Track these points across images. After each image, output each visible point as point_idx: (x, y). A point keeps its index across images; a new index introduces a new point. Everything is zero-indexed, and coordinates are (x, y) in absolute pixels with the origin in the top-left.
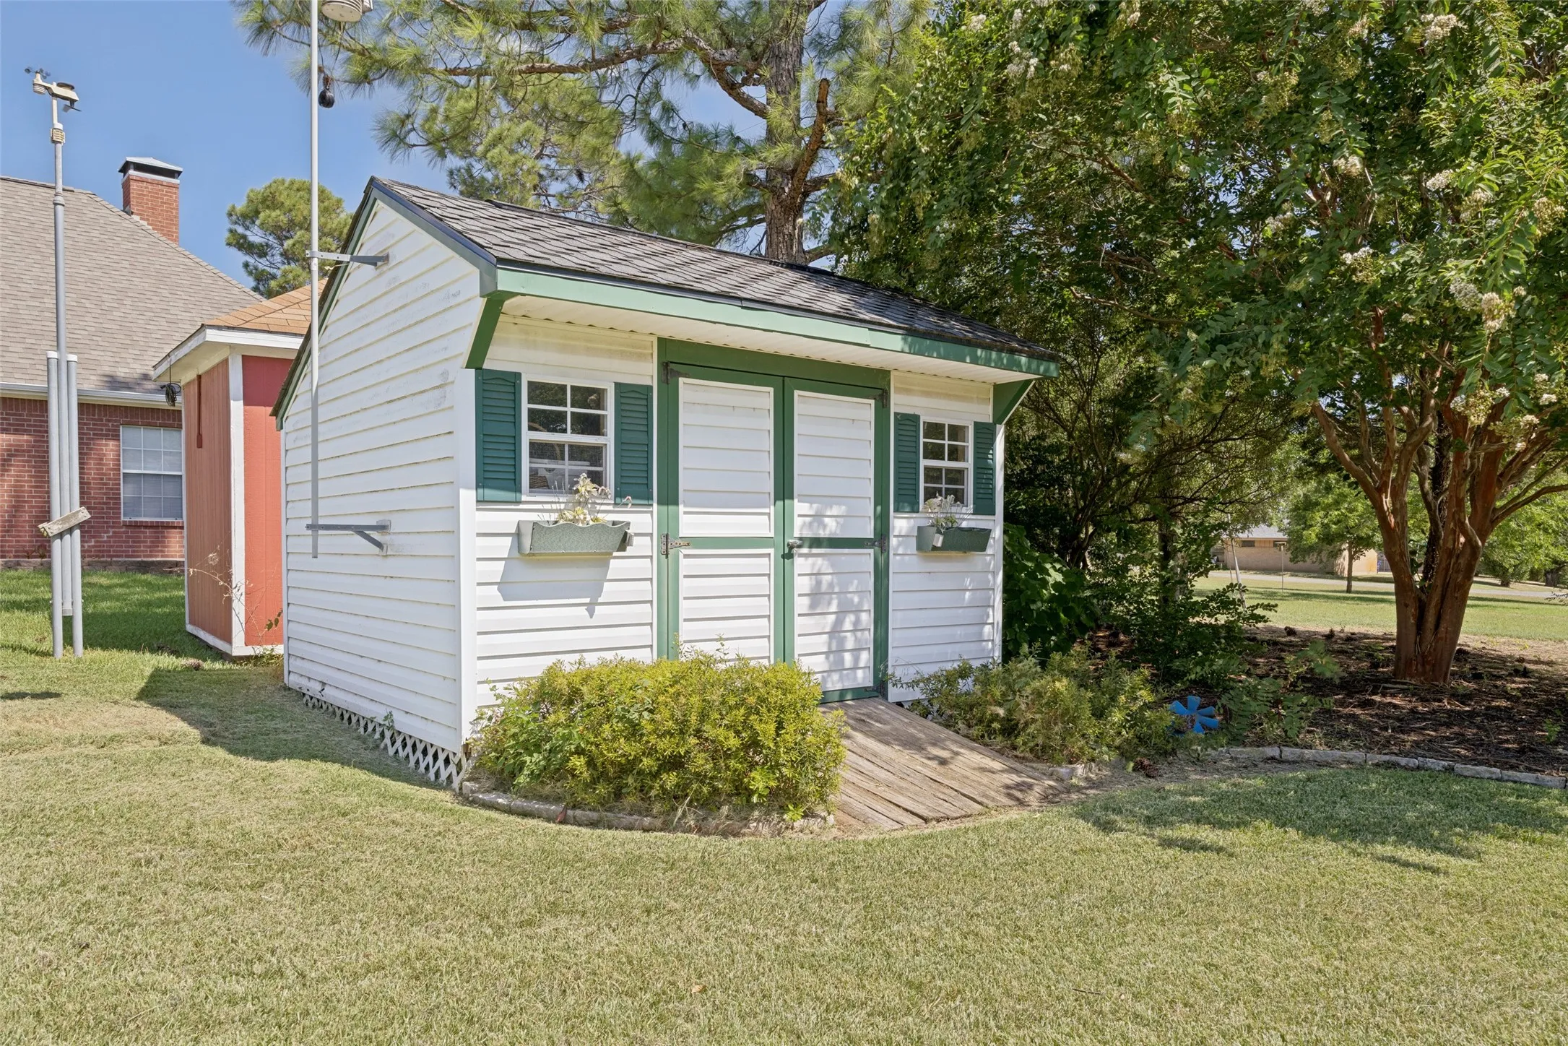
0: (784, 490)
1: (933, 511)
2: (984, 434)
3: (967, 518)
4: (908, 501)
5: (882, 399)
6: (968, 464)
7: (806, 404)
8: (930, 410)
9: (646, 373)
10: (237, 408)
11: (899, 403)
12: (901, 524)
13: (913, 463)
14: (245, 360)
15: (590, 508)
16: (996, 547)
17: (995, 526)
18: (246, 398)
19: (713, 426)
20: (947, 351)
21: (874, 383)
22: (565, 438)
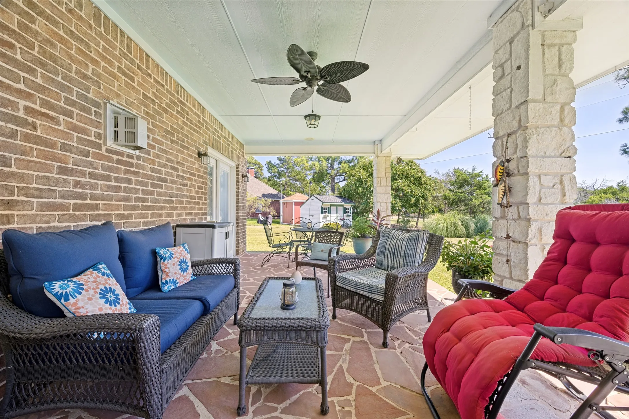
0: (337, 213)
1: (347, 214)
2: (350, 208)
3: (349, 214)
4: (345, 213)
6: (349, 210)
8: (346, 207)
9: (329, 206)
10: (294, 206)
11: (344, 207)
12: (345, 215)
13: (345, 211)
14: (295, 202)
15: (327, 214)
16: (351, 216)
17: (351, 215)
18: (295, 205)
19: (333, 209)
20: (347, 203)
21: (343, 206)
22: (326, 210)
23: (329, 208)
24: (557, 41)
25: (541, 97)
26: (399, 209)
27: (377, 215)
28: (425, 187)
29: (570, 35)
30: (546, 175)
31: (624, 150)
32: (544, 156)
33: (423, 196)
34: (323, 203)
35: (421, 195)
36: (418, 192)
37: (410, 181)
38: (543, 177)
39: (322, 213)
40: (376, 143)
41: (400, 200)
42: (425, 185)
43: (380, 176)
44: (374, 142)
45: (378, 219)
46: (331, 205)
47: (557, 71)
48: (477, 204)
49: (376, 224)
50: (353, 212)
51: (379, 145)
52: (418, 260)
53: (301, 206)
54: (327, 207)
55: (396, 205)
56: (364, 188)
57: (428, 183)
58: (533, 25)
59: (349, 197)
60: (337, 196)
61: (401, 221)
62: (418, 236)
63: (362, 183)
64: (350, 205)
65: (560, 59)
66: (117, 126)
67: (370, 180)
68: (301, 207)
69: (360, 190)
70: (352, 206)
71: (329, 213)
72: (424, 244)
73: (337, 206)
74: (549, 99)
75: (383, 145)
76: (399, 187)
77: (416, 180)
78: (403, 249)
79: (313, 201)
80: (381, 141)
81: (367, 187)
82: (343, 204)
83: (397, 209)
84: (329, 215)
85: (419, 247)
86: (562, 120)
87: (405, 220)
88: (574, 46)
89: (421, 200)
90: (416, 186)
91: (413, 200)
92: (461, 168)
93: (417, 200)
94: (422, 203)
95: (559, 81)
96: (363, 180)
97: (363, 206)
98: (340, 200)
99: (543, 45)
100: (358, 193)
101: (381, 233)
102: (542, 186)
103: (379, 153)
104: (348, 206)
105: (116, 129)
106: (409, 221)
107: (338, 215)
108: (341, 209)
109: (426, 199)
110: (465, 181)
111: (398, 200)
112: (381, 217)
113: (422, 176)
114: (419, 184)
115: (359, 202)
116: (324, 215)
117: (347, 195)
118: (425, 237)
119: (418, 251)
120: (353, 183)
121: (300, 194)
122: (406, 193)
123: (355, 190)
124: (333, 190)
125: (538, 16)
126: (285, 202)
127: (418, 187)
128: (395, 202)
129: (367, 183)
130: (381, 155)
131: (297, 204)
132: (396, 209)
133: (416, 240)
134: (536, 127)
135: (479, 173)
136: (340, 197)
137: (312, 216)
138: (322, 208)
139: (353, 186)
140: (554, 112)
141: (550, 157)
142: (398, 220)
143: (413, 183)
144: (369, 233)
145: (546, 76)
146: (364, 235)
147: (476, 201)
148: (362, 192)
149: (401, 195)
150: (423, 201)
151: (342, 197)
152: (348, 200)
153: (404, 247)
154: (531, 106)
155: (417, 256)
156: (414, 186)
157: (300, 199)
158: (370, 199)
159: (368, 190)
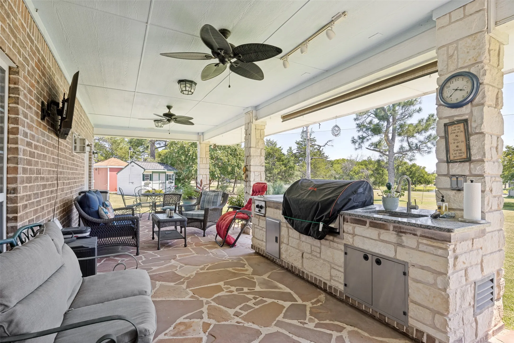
0: (159, 180)
1: (170, 180)
2: (173, 175)
3: (172, 181)
4: (167, 180)
5: (166, 173)
6: (172, 177)
7: (161, 174)
8: (169, 174)
9: (151, 173)
11: (167, 174)
12: (167, 182)
13: (168, 178)
14: (110, 168)
15: (148, 181)
16: (174, 183)
17: (174, 181)
18: (110, 171)
19: (155, 176)
20: (170, 170)
21: (165, 173)
22: (147, 177)
23: (150, 175)
24: (260, 128)
25: (255, 146)
26: (218, 177)
27: (200, 183)
28: (239, 158)
29: (263, 126)
30: (256, 172)
31: (353, 141)
32: (256, 166)
33: (238, 166)
34: (145, 170)
35: (236, 165)
36: (233, 162)
37: (227, 151)
38: (255, 172)
39: (144, 180)
40: (200, 134)
41: (219, 168)
42: (239, 156)
43: (202, 157)
44: (198, 133)
45: (201, 186)
46: (153, 172)
47: (260, 138)
48: (277, 173)
49: (199, 189)
50: (176, 179)
51: (202, 136)
52: (218, 204)
53: (118, 172)
54: (149, 174)
55: (215, 173)
56: (186, 156)
57: (242, 154)
58: (252, 122)
59: (171, 164)
60: (159, 163)
61: (220, 187)
62: (218, 193)
63: (185, 151)
64: (173, 172)
65: (261, 134)
66: (75, 143)
67: (192, 149)
68: (119, 174)
69: (183, 157)
70: (174, 172)
71: (151, 180)
72: (221, 197)
73: (159, 173)
74: (257, 147)
75: (204, 136)
76: (219, 157)
77: (233, 151)
78: (212, 200)
79: (133, 167)
80: (203, 133)
81: (189, 156)
82: (166, 171)
83: (217, 176)
84: (151, 182)
85: (219, 199)
86: (261, 154)
87: (223, 186)
88: (265, 130)
89: (236, 169)
90: (232, 156)
91: (230, 169)
92: (271, 140)
93: (233, 169)
94: (237, 171)
95: (260, 142)
96: (186, 149)
97: (185, 174)
98: (162, 167)
99: (255, 129)
100: (181, 161)
101: (203, 193)
102: (255, 175)
103: (202, 141)
104: (171, 173)
105: (75, 145)
106: (227, 187)
107: (160, 182)
108: (163, 176)
109: (240, 168)
110: (270, 154)
111: (217, 169)
112: (203, 185)
113: (237, 148)
114: (234, 154)
115: (181, 169)
116: (146, 182)
117: (170, 162)
118: (221, 194)
119: (218, 200)
120: (176, 150)
121: (116, 160)
122: (224, 162)
123: (178, 157)
124: (152, 155)
125: (254, 120)
126: (97, 167)
127: (235, 157)
128: (214, 170)
129: (190, 151)
130: (203, 143)
131: (112, 170)
132: (215, 177)
133: (217, 195)
134: (254, 156)
135: (279, 148)
136: (162, 163)
137: (132, 183)
138: (143, 175)
139: (176, 154)
140: (258, 151)
141: (258, 166)
142: (218, 186)
143: (230, 154)
144: (194, 195)
145: (256, 139)
146: (191, 197)
147: (276, 170)
148: (185, 160)
149: (220, 164)
150: (238, 170)
151: (164, 164)
152: (170, 166)
153: (213, 198)
154: (252, 149)
155: (218, 202)
156: (231, 156)
157: (116, 165)
158: (192, 167)
159: (190, 159)
